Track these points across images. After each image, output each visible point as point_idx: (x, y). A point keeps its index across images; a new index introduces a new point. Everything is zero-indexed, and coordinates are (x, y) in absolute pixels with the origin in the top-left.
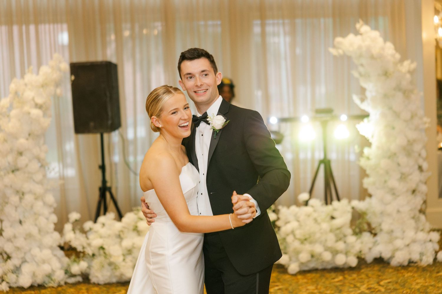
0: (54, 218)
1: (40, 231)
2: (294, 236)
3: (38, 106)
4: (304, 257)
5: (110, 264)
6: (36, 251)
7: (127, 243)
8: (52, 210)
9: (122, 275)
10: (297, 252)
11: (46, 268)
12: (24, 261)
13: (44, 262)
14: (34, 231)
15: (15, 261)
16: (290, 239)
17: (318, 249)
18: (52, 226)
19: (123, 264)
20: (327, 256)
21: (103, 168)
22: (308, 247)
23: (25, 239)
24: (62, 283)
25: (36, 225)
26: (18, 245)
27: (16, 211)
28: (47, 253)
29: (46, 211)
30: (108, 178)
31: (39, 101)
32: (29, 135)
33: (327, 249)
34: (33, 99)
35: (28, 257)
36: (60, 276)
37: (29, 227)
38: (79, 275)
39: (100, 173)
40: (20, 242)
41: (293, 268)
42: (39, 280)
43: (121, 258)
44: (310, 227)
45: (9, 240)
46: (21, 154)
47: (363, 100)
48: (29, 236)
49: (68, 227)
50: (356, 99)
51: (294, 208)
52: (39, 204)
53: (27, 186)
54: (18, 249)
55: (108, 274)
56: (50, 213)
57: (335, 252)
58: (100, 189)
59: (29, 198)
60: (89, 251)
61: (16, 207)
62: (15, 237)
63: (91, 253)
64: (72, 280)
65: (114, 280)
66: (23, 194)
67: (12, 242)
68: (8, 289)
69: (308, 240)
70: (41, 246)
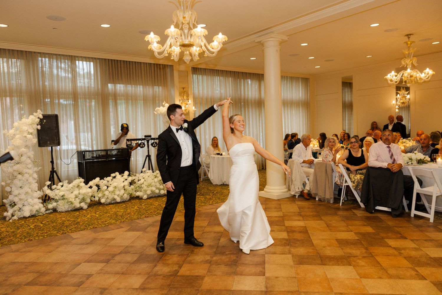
1: (32, 190)
4: (149, 192)
6: (30, 200)
8: (36, 181)
10: (146, 191)
11: (36, 208)
12: (24, 205)
13: (35, 205)
14: (29, 191)
15: (19, 205)
17: (154, 189)
18: (36, 188)
19: (75, 202)
20: (157, 191)
21: (52, 162)
22: (150, 188)
23: (25, 195)
24: (45, 213)
25: (30, 188)
26: (21, 198)
27: (19, 182)
28: (36, 200)
29: (34, 182)
30: (55, 166)
31: (31, 131)
33: (157, 189)
34: (27, 130)
35: (26, 203)
37: (26, 189)
38: (51, 209)
39: (51, 164)
40: (23, 196)
41: (145, 197)
42: (34, 213)
46: (21, 155)
48: (27, 193)
49: (45, 188)
52: (31, 178)
54: (20, 200)
55: (67, 207)
57: (160, 190)
58: (51, 172)
60: (56, 198)
65: (70, 209)
67: (17, 197)
68: (18, 219)
69: (149, 186)
70: (32, 198)
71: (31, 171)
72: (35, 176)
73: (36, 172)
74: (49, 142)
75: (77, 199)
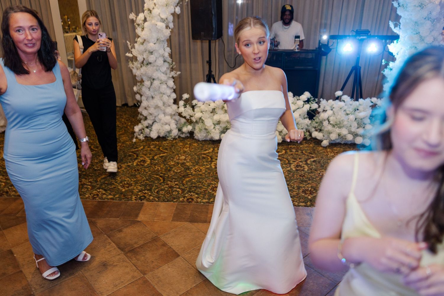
0: (174, 96)
1: (164, 104)
2: (329, 122)
3: (163, 20)
4: (334, 137)
5: (206, 129)
6: (161, 116)
7: (216, 117)
8: (173, 91)
9: (212, 137)
10: (330, 133)
11: (167, 128)
12: (155, 121)
13: (166, 124)
14: (160, 104)
15: (149, 121)
16: (325, 123)
17: (344, 132)
18: (172, 101)
19: (214, 130)
20: (350, 138)
21: (209, 62)
22: (338, 130)
23: (155, 108)
24: (177, 137)
25: (162, 100)
26: (150, 112)
27: (149, 90)
28: (168, 118)
29: (169, 91)
30: (213, 69)
31: (164, 16)
32: (157, 40)
33: (350, 132)
34: (159, 15)
35: (157, 119)
36: (175, 132)
37: (157, 101)
38: (187, 133)
39: (207, 65)
40: (152, 110)
41: (325, 143)
43: (213, 126)
44: (341, 116)
45: (145, 108)
46: (151, 53)
47: (396, 26)
48: (157, 107)
49: (181, 103)
50: (391, 25)
51: (331, 101)
52: (164, 86)
53: (156, 75)
54: (151, 114)
55: (205, 135)
56: (171, 93)
57: (356, 135)
58: (207, 76)
59: (156, 83)
60: (194, 119)
61: (149, 88)
62: (148, 106)
63: (194, 120)
64: (183, 136)
66: (154, 79)
67: (147, 109)
68: (144, 138)
69: (338, 125)
70: (165, 114)
71: (163, 77)
72: (171, 83)
73: (173, 77)
74: (202, 33)
75: (217, 127)
